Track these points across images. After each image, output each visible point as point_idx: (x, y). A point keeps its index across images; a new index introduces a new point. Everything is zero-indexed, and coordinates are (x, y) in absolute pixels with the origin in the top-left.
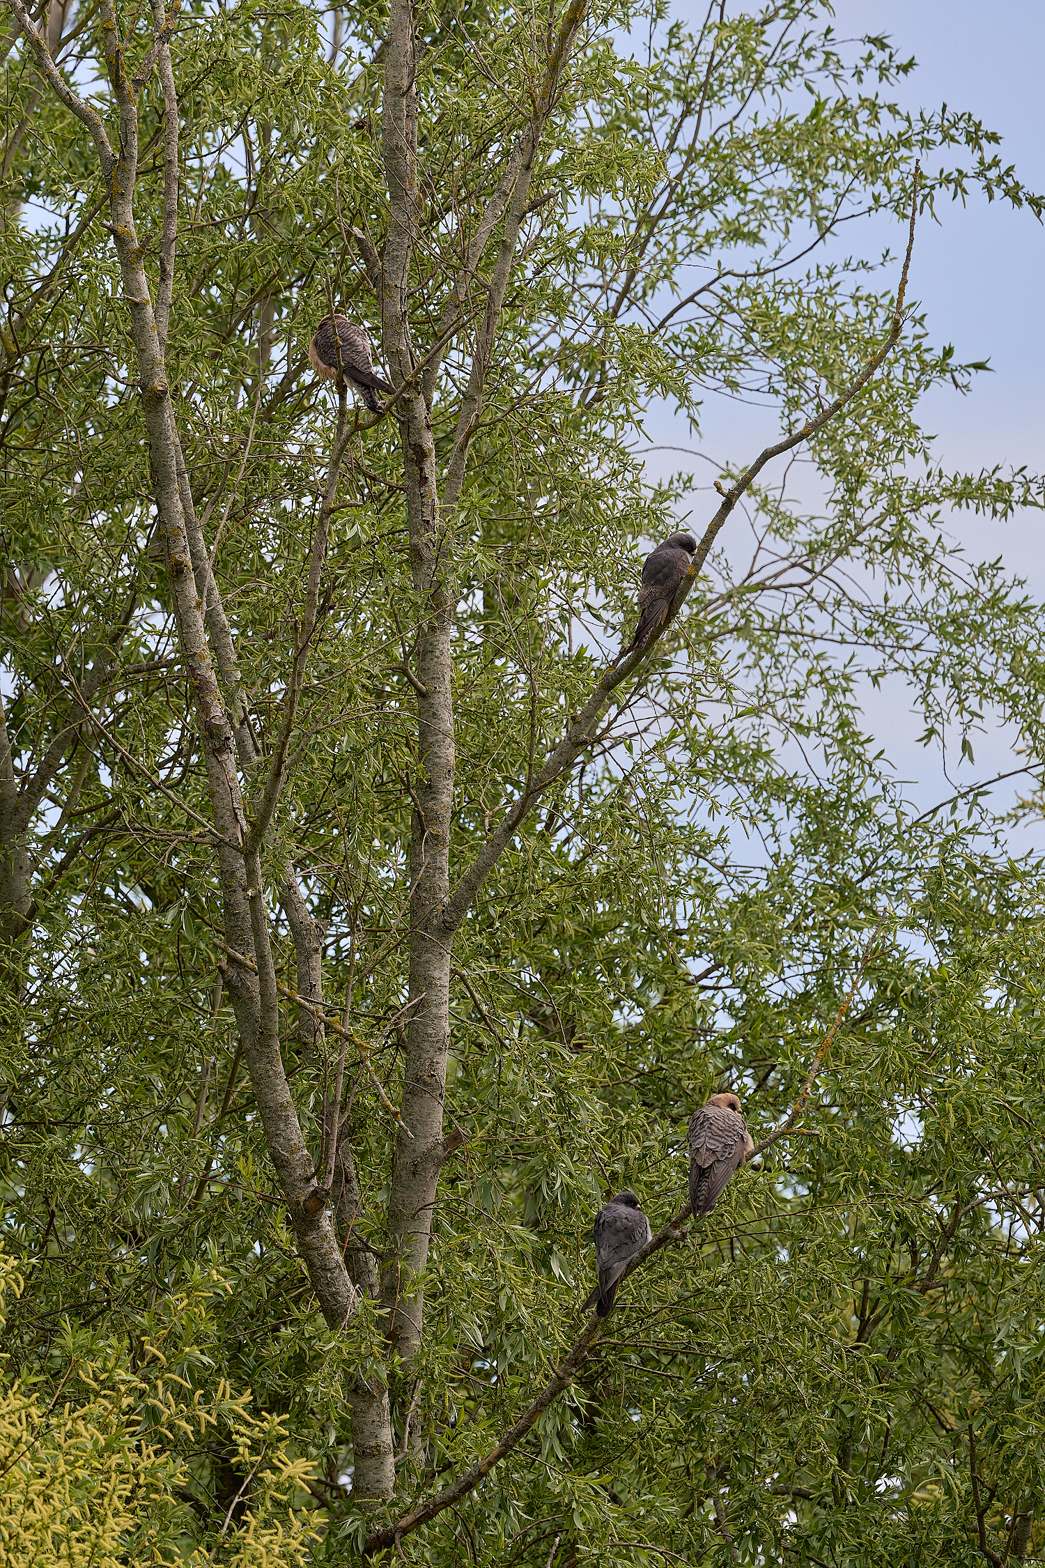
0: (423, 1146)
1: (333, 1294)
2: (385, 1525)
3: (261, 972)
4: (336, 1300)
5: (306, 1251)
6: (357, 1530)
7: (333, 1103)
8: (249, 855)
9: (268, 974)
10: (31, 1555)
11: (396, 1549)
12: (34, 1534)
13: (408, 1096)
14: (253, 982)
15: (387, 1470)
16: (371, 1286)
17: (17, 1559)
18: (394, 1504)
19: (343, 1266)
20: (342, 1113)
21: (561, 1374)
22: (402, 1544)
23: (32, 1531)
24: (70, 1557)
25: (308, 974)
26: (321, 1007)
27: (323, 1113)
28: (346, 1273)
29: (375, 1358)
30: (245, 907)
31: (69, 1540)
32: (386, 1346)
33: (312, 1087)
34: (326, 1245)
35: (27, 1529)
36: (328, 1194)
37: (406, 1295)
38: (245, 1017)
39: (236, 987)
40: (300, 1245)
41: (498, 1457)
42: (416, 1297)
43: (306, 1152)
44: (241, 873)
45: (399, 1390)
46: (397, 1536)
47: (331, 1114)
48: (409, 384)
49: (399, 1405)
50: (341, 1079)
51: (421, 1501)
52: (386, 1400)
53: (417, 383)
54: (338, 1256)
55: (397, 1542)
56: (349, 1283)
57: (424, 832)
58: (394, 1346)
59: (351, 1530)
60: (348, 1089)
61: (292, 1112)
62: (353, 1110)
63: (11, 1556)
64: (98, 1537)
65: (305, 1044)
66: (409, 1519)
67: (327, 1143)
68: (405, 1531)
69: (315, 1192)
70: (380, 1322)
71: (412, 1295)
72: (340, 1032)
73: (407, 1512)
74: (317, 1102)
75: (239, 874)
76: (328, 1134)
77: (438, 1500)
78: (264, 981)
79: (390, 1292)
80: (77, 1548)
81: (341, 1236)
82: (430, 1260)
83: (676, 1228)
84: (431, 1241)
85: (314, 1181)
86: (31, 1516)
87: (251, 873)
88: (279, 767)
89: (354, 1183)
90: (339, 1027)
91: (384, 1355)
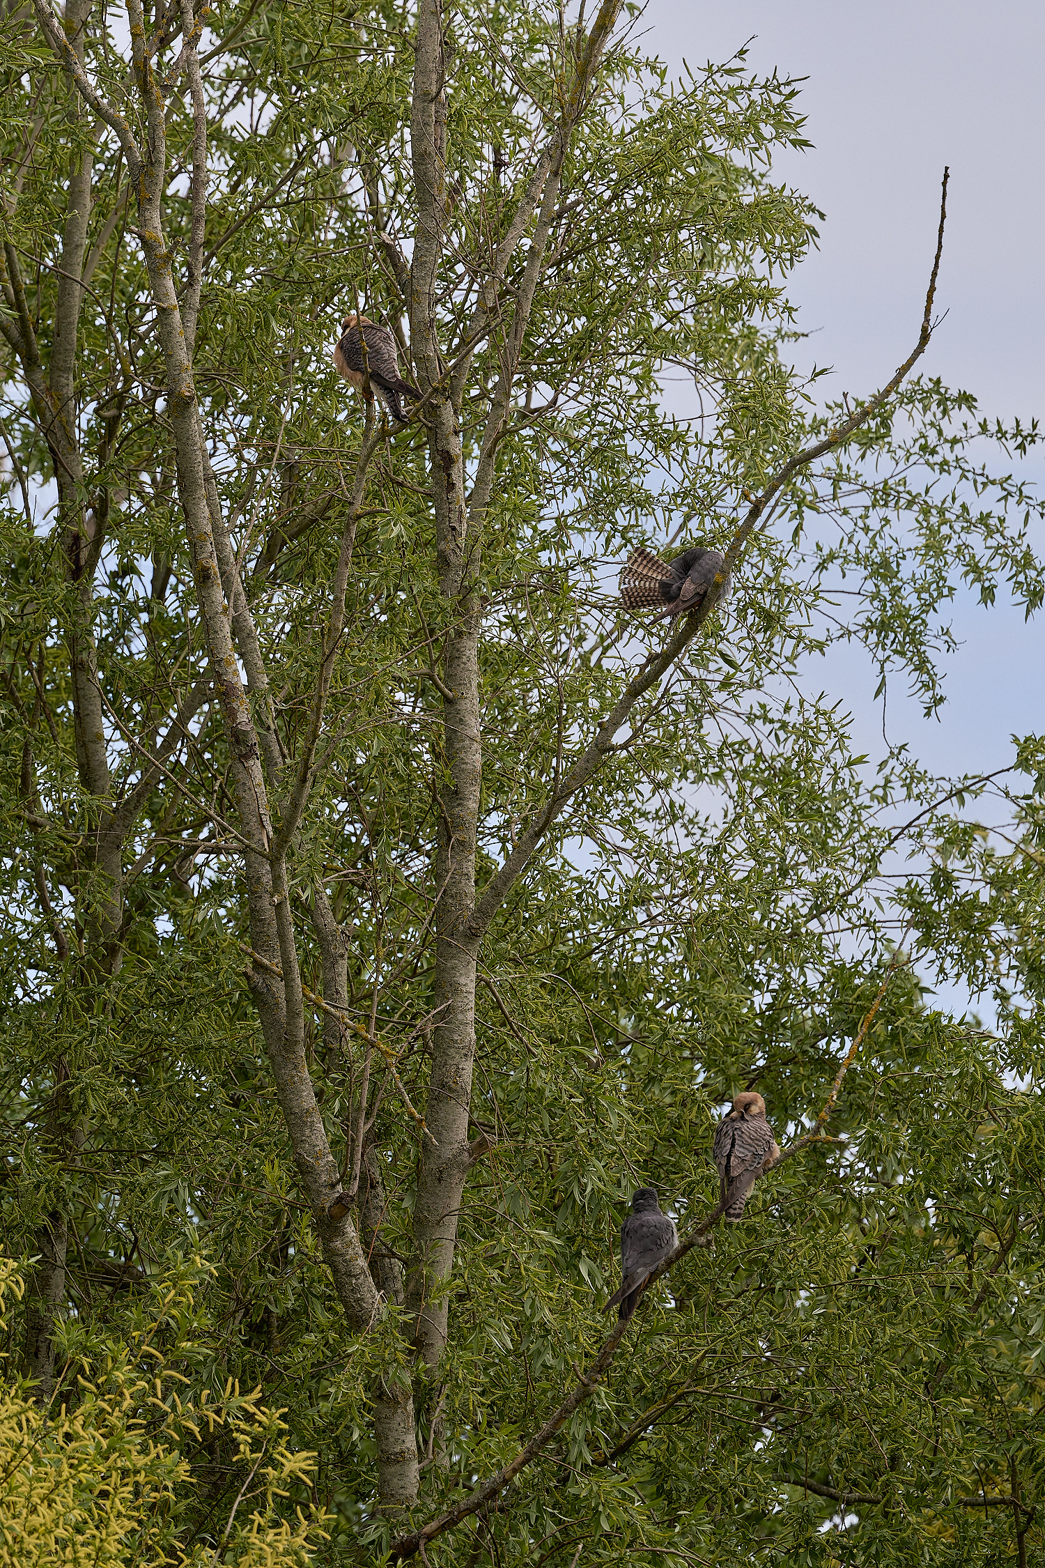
0: (448, 1152)
1: (357, 1300)
2: (409, 1531)
3: (286, 977)
4: (360, 1306)
5: (331, 1257)
6: (381, 1536)
7: (358, 1110)
8: (274, 862)
9: (293, 980)
10: (35, 1558)
11: (420, 1554)
12: (38, 1538)
13: (434, 1102)
14: (279, 987)
15: (412, 1476)
16: (396, 1292)
17: (20, 1563)
18: (417, 1510)
19: (368, 1272)
20: (367, 1118)
21: (586, 1381)
22: (426, 1550)
23: (36, 1535)
24: (75, 1561)
25: (334, 979)
26: (346, 1013)
27: (347, 1120)
28: (371, 1279)
29: (399, 1364)
30: (270, 914)
31: (74, 1545)
32: (411, 1352)
33: (337, 1093)
34: (350, 1251)
35: (30, 1533)
36: (353, 1200)
37: (431, 1301)
38: (270, 1024)
39: (262, 993)
40: (325, 1251)
41: (523, 1464)
42: (440, 1304)
43: (331, 1158)
44: (267, 879)
45: (424, 1396)
46: (422, 1543)
47: (356, 1120)
48: (436, 390)
49: (423, 1411)
50: (366, 1085)
51: (445, 1508)
52: (411, 1407)
53: (445, 389)
54: (362, 1263)
55: (422, 1548)
56: (374, 1289)
57: (450, 838)
58: (419, 1353)
59: (374, 1537)
60: (373, 1094)
61: (317, 1118)
62: (379, 1116)
63: (15, 1560)
64: (102, 1540)
65: (331, 1049)
66: (433, 1525)
67: (353, 1149)
68: (430, 1537)
69: (340, 1199)
70: (405, 1328)
71: (437, 1302)
72: (365, 1039)
73: (432, 1518)
74: (342, 1108)
75: (264, 880)
76: (353, 1140)
77: (462, 1507)
78: (289, 987)
79: (415, 1298)
80: (82, 1552)
81: (366, 1243)
82: (455, 1266)
83: (701, 1235)
84: (456, 1247)
85: (339, 1187)
86: (35, 1520)
87: (277, 879)
88: (306, 773)
89: (380, 1189)
90: (365, 1034)
91: (409, 1361)
